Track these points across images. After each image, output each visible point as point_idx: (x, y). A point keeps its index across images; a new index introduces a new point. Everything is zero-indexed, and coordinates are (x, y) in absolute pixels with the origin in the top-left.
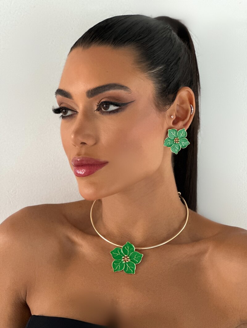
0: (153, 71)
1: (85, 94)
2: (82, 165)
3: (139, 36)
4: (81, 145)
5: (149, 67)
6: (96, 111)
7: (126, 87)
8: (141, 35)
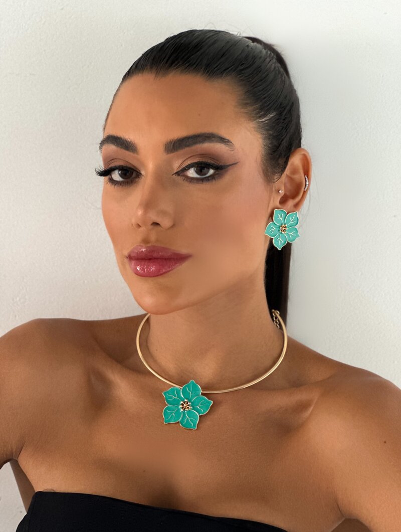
0: (263, 120)
1: (162, 148)
2: (150, 259)
3: (242, 65)
4: (152, 227)
5: (259, 113)
6: (174, 175)
7: (228, 140)
8: (243, 64)
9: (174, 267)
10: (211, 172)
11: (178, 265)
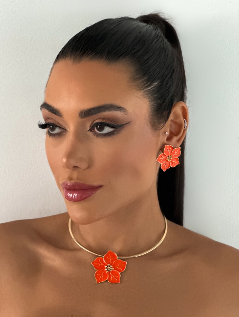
1: (77, 115)
4: (73, 169)
6: (88, 132)
7: (123, 108)
8: (135, 48)
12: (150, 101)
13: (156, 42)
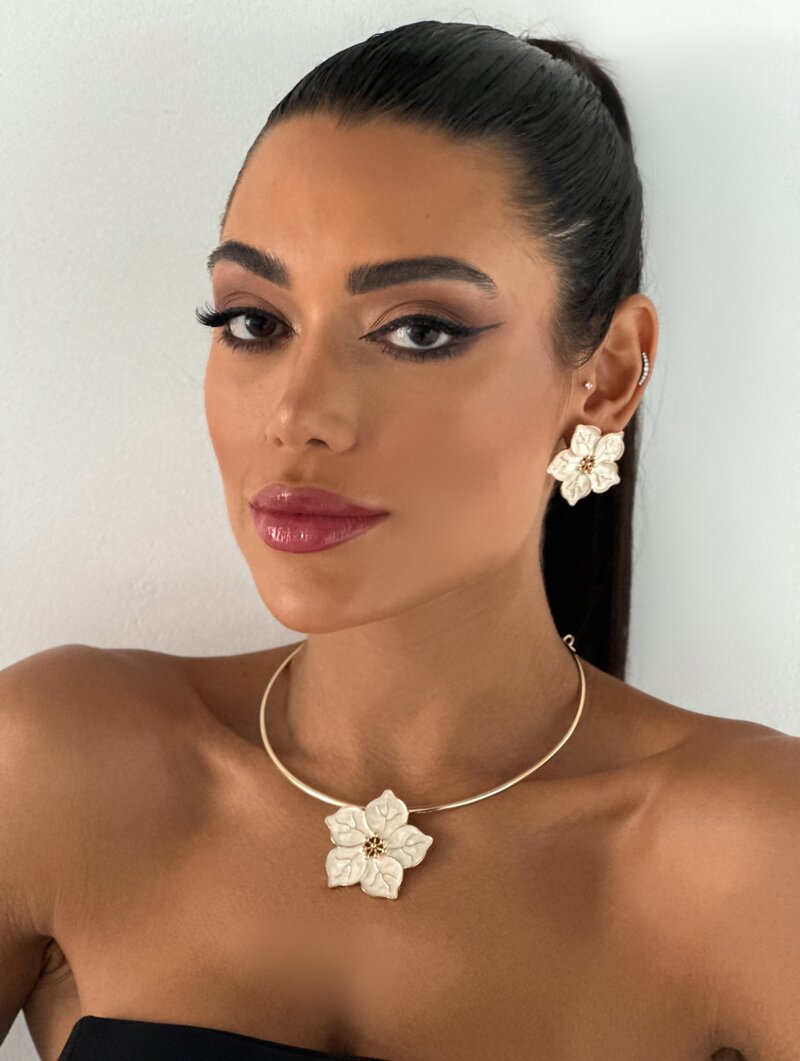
1: (342, 281)
2: (299, 515)
3: (526, 111)
4: (309, 446)
5: (554, 219)
6: (364, 340)
7: (485, 276)
8: (530, 108)
9: (348, 536)
10: (443, 338)
11: (359, 531)
12: (561, 275)
13: (586, 106)
